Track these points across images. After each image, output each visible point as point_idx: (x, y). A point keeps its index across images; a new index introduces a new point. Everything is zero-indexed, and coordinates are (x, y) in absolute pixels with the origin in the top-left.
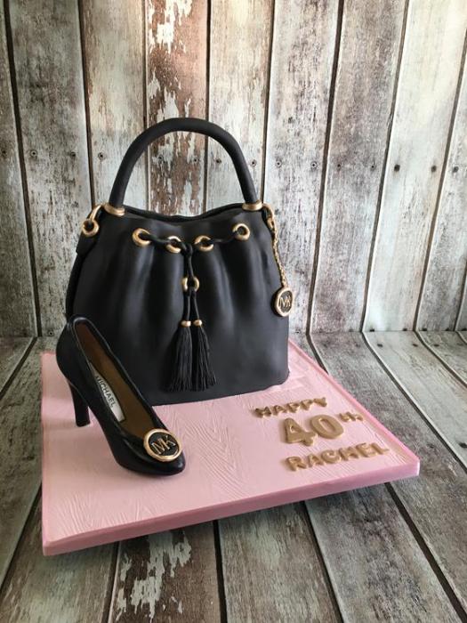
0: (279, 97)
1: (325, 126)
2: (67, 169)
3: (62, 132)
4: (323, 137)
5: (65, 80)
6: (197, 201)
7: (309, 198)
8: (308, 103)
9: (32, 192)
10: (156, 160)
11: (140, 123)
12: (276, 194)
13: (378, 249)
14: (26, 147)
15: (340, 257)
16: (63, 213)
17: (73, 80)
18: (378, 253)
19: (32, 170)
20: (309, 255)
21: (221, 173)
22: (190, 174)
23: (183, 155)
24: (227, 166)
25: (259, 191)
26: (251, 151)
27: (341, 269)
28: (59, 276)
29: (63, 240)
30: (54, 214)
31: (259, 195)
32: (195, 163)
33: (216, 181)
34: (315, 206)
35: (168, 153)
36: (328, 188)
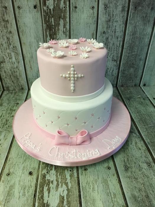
2: (4, 15)
6: (66, 29)
7: (120, 25)
10: (45, 8)
12: (104, 23)
13: (151, 48)
15: (133, 53)
16: (5, 36)
18: (151, 51)
20: (118, 53)
21: (77, 14)
22: (62, 15)
23: (58, 5)
24: (80, 10)
25: (96, 22)
26: (92, 1)
27: (133, 59)
28: (7, 66)
29: (7, 49)
30: (1, 38)
31: (96, 25)
32: (65, 9)
33: (75, 18)
34: (123, 29)
35: (51, 4)
36: (130, 20)
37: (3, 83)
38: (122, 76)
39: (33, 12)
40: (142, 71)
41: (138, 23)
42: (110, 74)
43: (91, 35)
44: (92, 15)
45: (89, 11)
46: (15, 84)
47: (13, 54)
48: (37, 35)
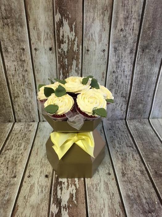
0: (116, 19)
1: (138, 32)
2: (21, 55)
3: (18, 39)
4: (137, 38)
5: (18, 15)
6: (79, 68)
7: (129, 65)
8: (131, 22)
9: (7, 66)
10: (60, 50)
11: (52, 34)
12: (114, 64)
14: (2, 46)
16: (21, 74)
17: (21, 15)
19: (6, 56)
20: (127, 90)
21: (89, 56)
22: (75, 56)
23: (72, 48)
24: (92, 52)
25: (106, 63)
26: (103, 45)
27: (141, 95)
28: (21, 100)
29: (22, 86)
30: (17, 75)
31: (106, 65)
32: (78, 51)
33: (87, 59)
34: (131, 69)
35: (65, 47)
36: (137, 61)
37: (16, 116)
38: (131, 111)
39: (49, 53)
40: (150, 107)
41: (145, 63)
42: (119, 108)
43: (102, 74)
44: (103, 57)
45: (100, 54)
46: (27, 117)
47: (27, 90)
48: (51, 73)
